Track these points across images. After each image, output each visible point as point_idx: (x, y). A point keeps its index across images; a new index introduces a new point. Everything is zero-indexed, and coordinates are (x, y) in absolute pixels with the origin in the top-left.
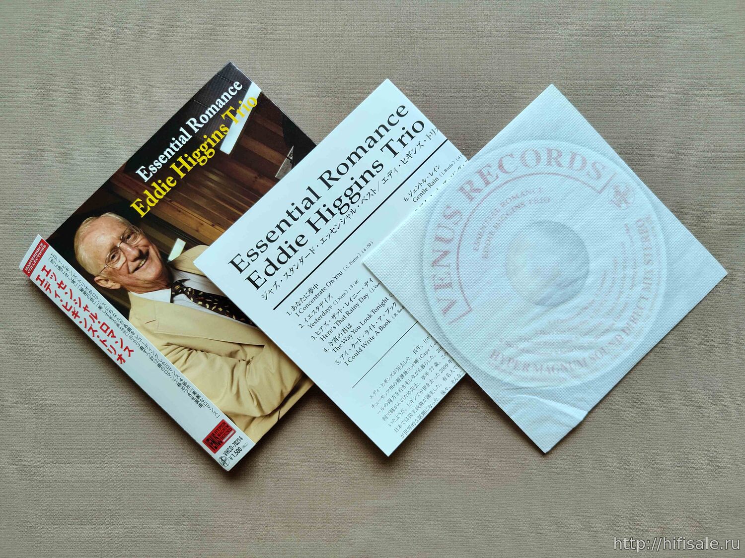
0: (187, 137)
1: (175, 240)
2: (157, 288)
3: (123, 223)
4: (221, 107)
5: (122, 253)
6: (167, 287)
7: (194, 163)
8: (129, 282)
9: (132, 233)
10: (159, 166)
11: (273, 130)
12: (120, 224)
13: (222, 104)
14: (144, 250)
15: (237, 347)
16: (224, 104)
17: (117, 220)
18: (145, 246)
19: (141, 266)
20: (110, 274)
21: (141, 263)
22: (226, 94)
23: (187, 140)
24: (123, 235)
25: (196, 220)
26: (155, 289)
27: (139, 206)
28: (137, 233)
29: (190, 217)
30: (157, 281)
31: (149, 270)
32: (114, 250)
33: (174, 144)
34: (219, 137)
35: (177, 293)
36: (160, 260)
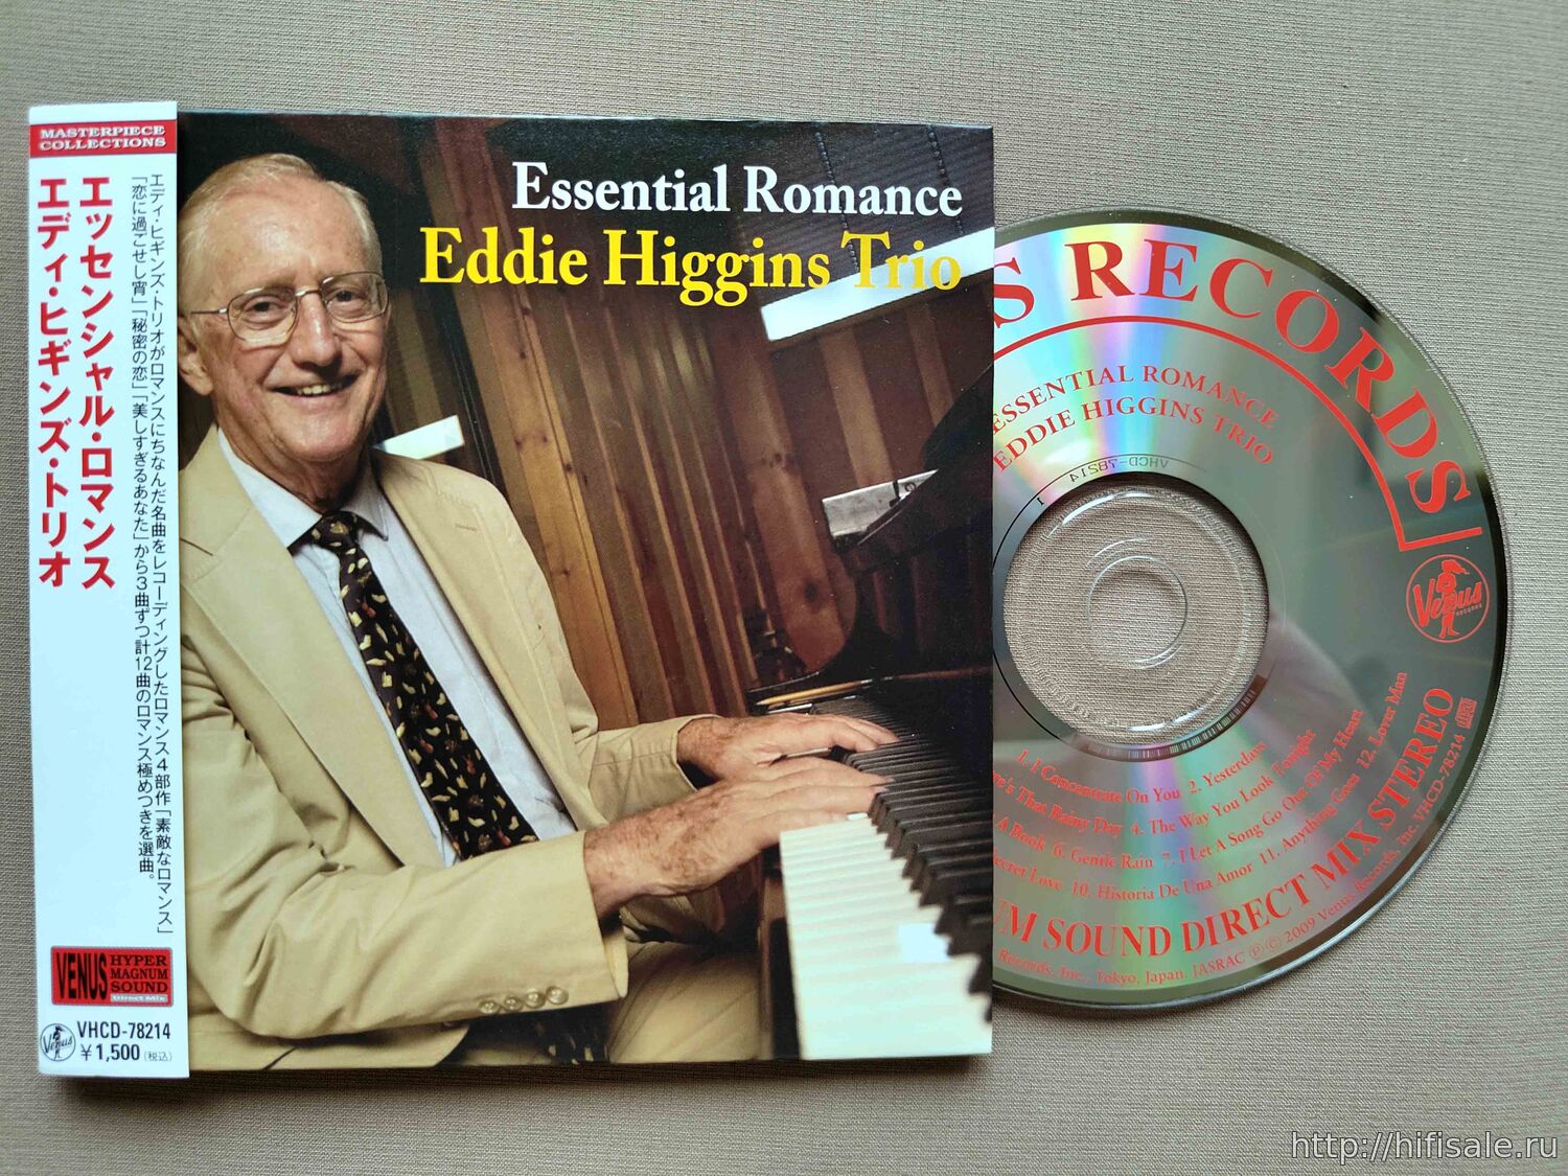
0: (714, 201)
1: (446, 415)
2: (291, 485)
3: (364, 251)
4: (864, 210)
5: (290, 319)
6: (317, 504)
7: (670, 279)
8: (237, 404)
9: (363, 296)
10: (583, 202)
11: (931, 385)
12: (357, 245)
13: (872, 206)
14: (350, 362)
15: (337, 807)
16: (877, 210)
17: (357, 229)
18: (362, 356)
19: (304, 395)
20: (216, 339)
21: (311, 386)
22: (906, 192)
23: (708, 207)
24: (337, 279)
25: (540, 416)
26: (285, 481)
27: (441, 248)
28: (375, 307)
29: (534, 395)
30: (306, 466)
31: (313, 422)
32: (280, 294)
33: (669, 185)
34: (787, 277)
35: (324, 543)
36: (364, 422)
